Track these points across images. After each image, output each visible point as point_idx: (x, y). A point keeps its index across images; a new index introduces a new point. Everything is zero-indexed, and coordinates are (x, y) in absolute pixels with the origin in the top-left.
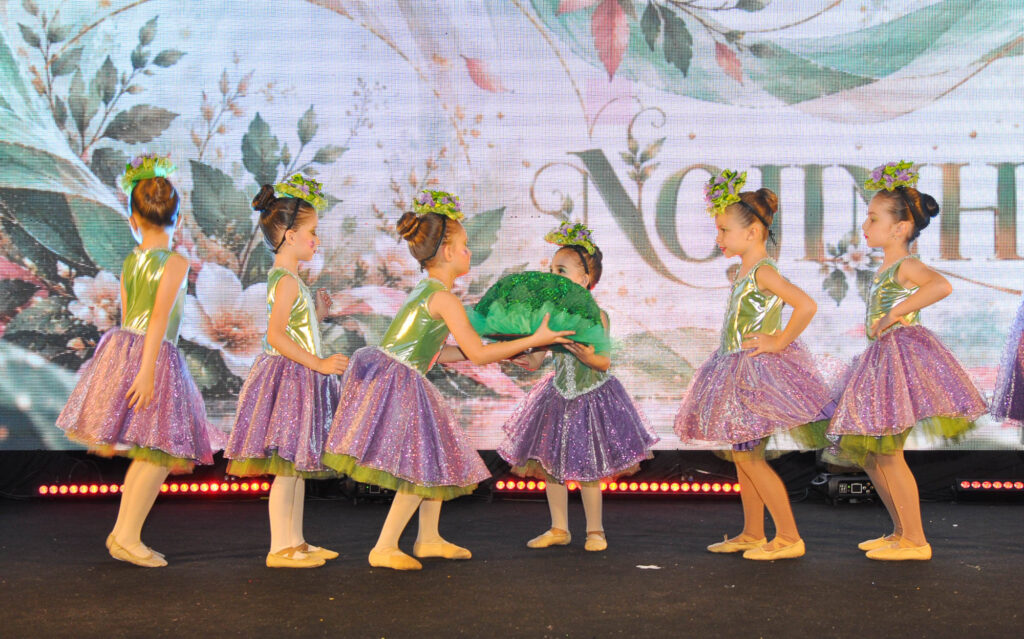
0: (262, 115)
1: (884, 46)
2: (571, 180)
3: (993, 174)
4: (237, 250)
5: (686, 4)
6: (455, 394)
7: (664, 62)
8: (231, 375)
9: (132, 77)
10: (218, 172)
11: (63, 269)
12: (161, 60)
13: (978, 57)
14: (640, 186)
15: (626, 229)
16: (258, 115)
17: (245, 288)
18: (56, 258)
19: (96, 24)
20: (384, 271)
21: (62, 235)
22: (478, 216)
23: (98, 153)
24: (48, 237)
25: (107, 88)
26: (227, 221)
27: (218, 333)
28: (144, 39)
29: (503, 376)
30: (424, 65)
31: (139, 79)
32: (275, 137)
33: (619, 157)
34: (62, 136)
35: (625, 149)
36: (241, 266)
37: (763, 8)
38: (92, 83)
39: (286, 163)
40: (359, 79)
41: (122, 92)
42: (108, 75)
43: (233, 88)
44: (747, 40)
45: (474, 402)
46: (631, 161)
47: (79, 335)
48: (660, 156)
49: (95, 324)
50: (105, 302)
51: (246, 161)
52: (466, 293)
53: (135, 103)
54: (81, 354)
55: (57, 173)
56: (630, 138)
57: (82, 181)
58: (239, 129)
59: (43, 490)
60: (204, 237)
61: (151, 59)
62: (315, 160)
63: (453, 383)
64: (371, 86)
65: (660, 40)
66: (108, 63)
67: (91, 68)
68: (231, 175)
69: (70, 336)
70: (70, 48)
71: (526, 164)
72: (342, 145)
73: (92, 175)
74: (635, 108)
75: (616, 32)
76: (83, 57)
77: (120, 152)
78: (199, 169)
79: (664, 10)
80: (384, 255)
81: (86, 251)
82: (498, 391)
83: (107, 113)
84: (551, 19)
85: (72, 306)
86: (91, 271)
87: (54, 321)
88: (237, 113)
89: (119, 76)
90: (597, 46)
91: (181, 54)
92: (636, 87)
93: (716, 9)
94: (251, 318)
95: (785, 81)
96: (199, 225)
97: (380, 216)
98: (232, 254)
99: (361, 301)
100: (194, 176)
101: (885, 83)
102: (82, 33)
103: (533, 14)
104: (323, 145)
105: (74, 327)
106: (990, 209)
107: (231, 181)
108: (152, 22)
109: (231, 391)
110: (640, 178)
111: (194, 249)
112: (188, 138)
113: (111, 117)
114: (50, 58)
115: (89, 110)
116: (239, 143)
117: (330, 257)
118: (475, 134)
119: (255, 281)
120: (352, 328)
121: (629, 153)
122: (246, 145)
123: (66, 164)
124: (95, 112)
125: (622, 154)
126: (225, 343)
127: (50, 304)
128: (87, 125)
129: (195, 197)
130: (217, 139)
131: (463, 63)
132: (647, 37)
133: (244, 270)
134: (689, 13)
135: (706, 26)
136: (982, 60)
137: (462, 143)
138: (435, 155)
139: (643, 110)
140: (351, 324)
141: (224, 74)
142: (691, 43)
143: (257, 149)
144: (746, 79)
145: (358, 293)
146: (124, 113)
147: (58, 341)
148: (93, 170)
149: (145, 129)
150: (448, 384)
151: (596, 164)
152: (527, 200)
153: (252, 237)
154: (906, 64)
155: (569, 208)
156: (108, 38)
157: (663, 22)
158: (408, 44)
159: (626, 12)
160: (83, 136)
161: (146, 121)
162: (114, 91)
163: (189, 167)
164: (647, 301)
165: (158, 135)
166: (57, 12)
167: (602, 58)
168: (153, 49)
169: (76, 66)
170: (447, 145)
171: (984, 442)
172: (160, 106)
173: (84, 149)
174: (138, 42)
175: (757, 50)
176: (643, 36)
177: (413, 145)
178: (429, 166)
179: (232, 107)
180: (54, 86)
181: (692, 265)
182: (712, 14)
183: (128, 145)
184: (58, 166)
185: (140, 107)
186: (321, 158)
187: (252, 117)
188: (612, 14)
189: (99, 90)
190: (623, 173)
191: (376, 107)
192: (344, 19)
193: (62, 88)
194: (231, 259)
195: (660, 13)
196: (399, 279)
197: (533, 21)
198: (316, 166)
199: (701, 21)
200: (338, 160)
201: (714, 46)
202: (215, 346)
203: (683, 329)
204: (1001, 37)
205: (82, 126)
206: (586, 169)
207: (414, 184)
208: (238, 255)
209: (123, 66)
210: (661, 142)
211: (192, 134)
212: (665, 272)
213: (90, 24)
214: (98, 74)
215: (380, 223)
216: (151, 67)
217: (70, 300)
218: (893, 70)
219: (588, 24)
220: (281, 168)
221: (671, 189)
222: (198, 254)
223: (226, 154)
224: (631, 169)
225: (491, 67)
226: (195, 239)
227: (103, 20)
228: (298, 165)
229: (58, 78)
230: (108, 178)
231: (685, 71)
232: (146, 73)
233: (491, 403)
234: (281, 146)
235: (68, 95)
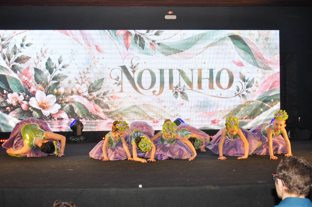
0: (50, 58)
1: (186, 44)
2: (118, 72)
3: (209, 71)
4: (45, 87)
5: (143, 34)
6: (94, 119)
7: (139, 47)
8: (43, 115)
9: (21, 49)
10: (40, 70)
11: (5, 92)
12: (27, 45)
13: (205, 46)
14: (134, 73)
15: (130, 83)
16: (49, 58)
17: (46, 96)
18: (3, 89)
19: (12, 37)
20: (78, 92)
21: (5, 84)
22: (98, 80)
23: (13, 66)
24: (2, 84)
25: (15, 51)
26: (42, 81)
27: (40, 106)
28: (23, 41)
29: (104, 115)
30: (86, 46)
31: (22, 49)
32: (53, 63)
33: (129, 67)
34: (5, 62)
35: (130, 65)
36: (46, 91)
37: (160, 35)
38: (12, 50)
39: (56, 68)
40: (72, 50)
41: (18, 52)
42: (15, 48)
43: (43, 52)
44: (157, 42)
45: (98, 121)
46: (132, 68)
47: (9, 106)
48: (138, 67)
49: (13, 104)
50: (15, 99)
51: (46, 68)
52: (96, 97)
53: (21, 55)
54: (9, 111)
55: (4, 71)
56: (131, 63)
57: (9, 72)
58: (45, 60)
59: (1, 141)
60: (37, 84)
61: (25, 45)
62: (62, 67)
63: (93, 116)
64: (74, 51)
65: (138, 42)
66: (15, 46)
67: (11, 47)
68: (43, 71)
69: (7, 107)
70: (6, 42)
71: (109, 69)
72: (68, 64)
73: (12, 71)
74: (132, 56)
75: (128, 40)
76: (9, 44)
77: (18, 66)
78: (36, 70)
79: (139, 35)
80: (78, 89)
81: (10, 88)
82: (103, 118)
83: (15, 57)
84: (114, 37)
85: (7, 100)
86: (12, 92)
87: (3, 103)
88: (44, 57)
89: (18, 49)
90: (124, 43)
91: (32, 44)
92: (132, 52)
93: (150, 35)
94: (48, 102)
95: (164, 51)
96: (36, 82)
97: (77, 80)
98: (44, 88)
99: (72, 99)
100: (35, 71)
101: (186, 51)
102: (9, 39)
103: (110, 36)
104: (64, 64)
105: (8, 105)
106: (208, 78)
107: (43, 72)
108: (25, 37)
109: (44, 119)
110: (134, 72)
111: (35, 87)
112: (33, 63)
113: (16, 58)
114: (2, 45)
115: (11, 56)
116: (45, 64)
117: (66, 89)
118: (98, 62)
119: (49, 94)
120: (71, 105)
121: (131, 66)
122: (47, 64)
123: (6, 68)
124: (12, 57)
125: (130, 67)
126: (42, 108)
127: (2, 100)
128: (10, 59)
129: (35, 76)
130: (40, 62)
131: (95, 46)
132: (135, 41)
133: (46, 92)
134: (144, 36)
135: (148, 39)
136: (206, 47)
137: (95, 64)
138: (89, 66)
139: (134, 57)
140: (70, 104)
141: (42, 48)
142: (145, 43)
143: (49, 65)
144: (156, 50)
145: (72, 97)
146: (19, 57)
147: (4, 108)
148: (12, 69)
149: (24, 60)
150: (92, 117)
151: (124, 68)
152: (109, 76)
153: (48, 85)
154: (190, 48)
155: (118, 78)
156: (15, 40)
157: (138, 38)
158: (83, 42)
159: (131, 36)
160: (9, 62)
161: (24, 59)
162: (17, 52)
163: (34, 69)
164: (135, 98)
165: (27, 62)
166: (3, 34)
167: (125, 46)
168: (25, 43)
169: (8, 47)
170: (92, 64)
171: (206, 128)
172: (27, 55)
173: (10, 65)
174: (22, 41)
175: (159, 44)
176: (134, 41)
177: (84, 64)
178: (87, 69)
179: (43, 56)
180: (3, 51)
181: (145, 91)
182: (149, 36)
183: (20, 64)
184: (4, 69)
185: (22, 56)
186: (63, 67)
187: (48, 58)
188: (127, 36)
189: (13, 52)
190: (130, 70)
191: (76, 56)
192: (68, 36)
193: (5, 51)
194: (43, 89)
195: (138, 36)
196: (81, 94)
197: (110, 38)
198: (62, 69)
199: (147, 38)
200: (67, 67)
201: (149, 44)
202: (40, 109)
203: (143, 104)
204: (210, 42)
205: (9, 60)
206: (122, 70)
207: (84, 73)
208: (45, 89)
209: (19, 46)
210: (138, 64)
211: (34, 62)
212: (139, 92)
213: (11, 37)
214: (13, 48)
215: (77, 81)
216: (25, 46)
217: (7, 99)
218: (188, 49)
219: (122, 38)
220: (54, 69)
221: (141, 74)
222: (36, 88)
223: (42, 66)
224: (132, 70)
225: (101, 47)
226: (35, 85)
227: (14, 36)
228: (58, 69)
229: (4, 49)
230: (15, 71)
231: (143, 49)
232: (24, 48)
233: (102, 121)
234: (54, 64)
235: (6, 53)
